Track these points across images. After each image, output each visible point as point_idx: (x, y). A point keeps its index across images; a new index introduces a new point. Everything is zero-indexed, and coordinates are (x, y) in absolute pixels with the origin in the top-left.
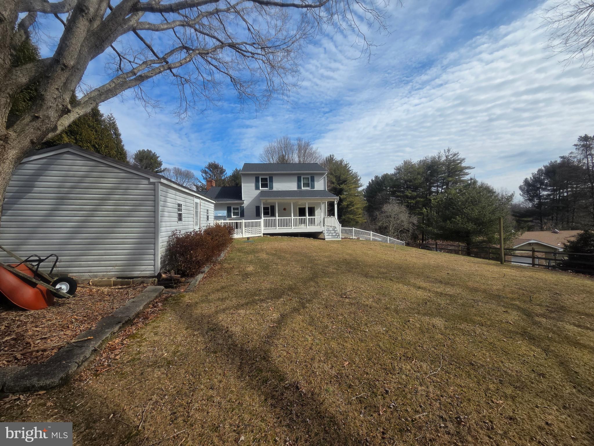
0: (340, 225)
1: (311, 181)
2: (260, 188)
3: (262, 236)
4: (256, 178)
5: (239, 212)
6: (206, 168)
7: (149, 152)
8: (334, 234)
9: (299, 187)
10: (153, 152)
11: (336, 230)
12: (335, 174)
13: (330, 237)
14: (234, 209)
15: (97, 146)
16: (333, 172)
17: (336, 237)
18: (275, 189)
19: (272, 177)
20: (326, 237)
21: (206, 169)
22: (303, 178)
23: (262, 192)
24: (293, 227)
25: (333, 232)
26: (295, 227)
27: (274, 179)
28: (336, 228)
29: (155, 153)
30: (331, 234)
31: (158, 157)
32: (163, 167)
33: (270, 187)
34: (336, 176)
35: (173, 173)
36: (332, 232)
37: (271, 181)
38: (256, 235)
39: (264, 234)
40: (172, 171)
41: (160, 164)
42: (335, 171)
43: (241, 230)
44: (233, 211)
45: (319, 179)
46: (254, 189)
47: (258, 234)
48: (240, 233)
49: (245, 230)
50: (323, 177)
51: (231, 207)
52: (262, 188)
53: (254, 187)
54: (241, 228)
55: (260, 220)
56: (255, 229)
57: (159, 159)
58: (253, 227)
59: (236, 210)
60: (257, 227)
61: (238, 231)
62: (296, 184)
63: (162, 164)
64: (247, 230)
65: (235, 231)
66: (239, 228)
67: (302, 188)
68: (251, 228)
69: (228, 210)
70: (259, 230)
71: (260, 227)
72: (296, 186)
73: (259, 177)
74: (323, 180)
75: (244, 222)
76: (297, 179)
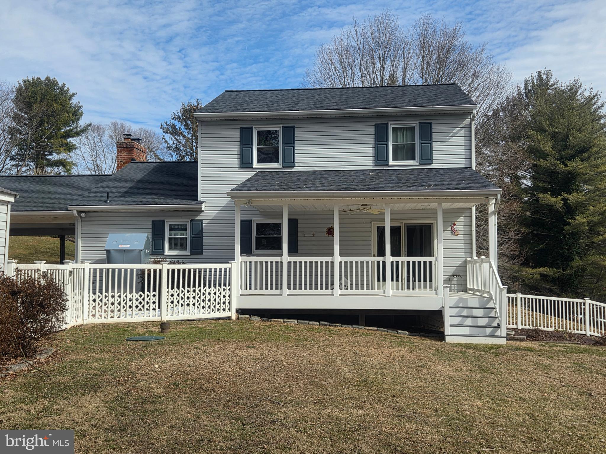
0: (501, 290)
1: (421, 138)
2: (256, 164)
3: (234, 316)
4: (242, 131)
5: (189, 237)
6: (176, 118)
7: (51, 83)
8: (483, 322)
9: (379, 157)
10: (60, 84)
11: (490, 305)
12: (550, 129)
13: (466, 331)
14: (173, 228)
16: (545, 124)
17: (489, 331)
18: (300, 166)
19: (294, 127)
20: (448, 330)
21: (176, 122)
22: (395, 129)
23: (261, 174)
25: (480, 312)
27: (300, 134)
28: (491, 298)
29: (64, 85)
30: (469, 321)
31: (71, 97)
32: (82, 123)
33: (285, 161)
34: (554, 136)
35: (111, 137)
36: (476, 312)
37: (290, 140)
38: (212, 315)
39: (240, 311)
40: (107, 134)
41: (76, 114)
42: (551, 119)
43: (154, 296)
44: (170, 235)
45: (447, 131)
46: (237, 165)
47: (218, 310)
48: (152, 306)
49: (172, 295)
50: (462, 125)
51: (163, 222)
52: (259, 161)
53: (237, 161)
54: (154, 290)
55: (227, 266)
56: (209, 294)
57: (74, 101)
58: (199, 286)
59: (179, 232)
60: (218, 287)
61: (147, 299)
62: (371, 150)
63: (82, 114)
64: (178, 295)
65: (134, 298)
66: (149, 290)
67: (391, 162)
68: (194, 291)
69: (154, 233)
70: (224, 296)
71: (228, 288)
72: (371, 154)
73: (252, 128)
74: (462, 134)
75: (168, 270)
76: (373, 132)
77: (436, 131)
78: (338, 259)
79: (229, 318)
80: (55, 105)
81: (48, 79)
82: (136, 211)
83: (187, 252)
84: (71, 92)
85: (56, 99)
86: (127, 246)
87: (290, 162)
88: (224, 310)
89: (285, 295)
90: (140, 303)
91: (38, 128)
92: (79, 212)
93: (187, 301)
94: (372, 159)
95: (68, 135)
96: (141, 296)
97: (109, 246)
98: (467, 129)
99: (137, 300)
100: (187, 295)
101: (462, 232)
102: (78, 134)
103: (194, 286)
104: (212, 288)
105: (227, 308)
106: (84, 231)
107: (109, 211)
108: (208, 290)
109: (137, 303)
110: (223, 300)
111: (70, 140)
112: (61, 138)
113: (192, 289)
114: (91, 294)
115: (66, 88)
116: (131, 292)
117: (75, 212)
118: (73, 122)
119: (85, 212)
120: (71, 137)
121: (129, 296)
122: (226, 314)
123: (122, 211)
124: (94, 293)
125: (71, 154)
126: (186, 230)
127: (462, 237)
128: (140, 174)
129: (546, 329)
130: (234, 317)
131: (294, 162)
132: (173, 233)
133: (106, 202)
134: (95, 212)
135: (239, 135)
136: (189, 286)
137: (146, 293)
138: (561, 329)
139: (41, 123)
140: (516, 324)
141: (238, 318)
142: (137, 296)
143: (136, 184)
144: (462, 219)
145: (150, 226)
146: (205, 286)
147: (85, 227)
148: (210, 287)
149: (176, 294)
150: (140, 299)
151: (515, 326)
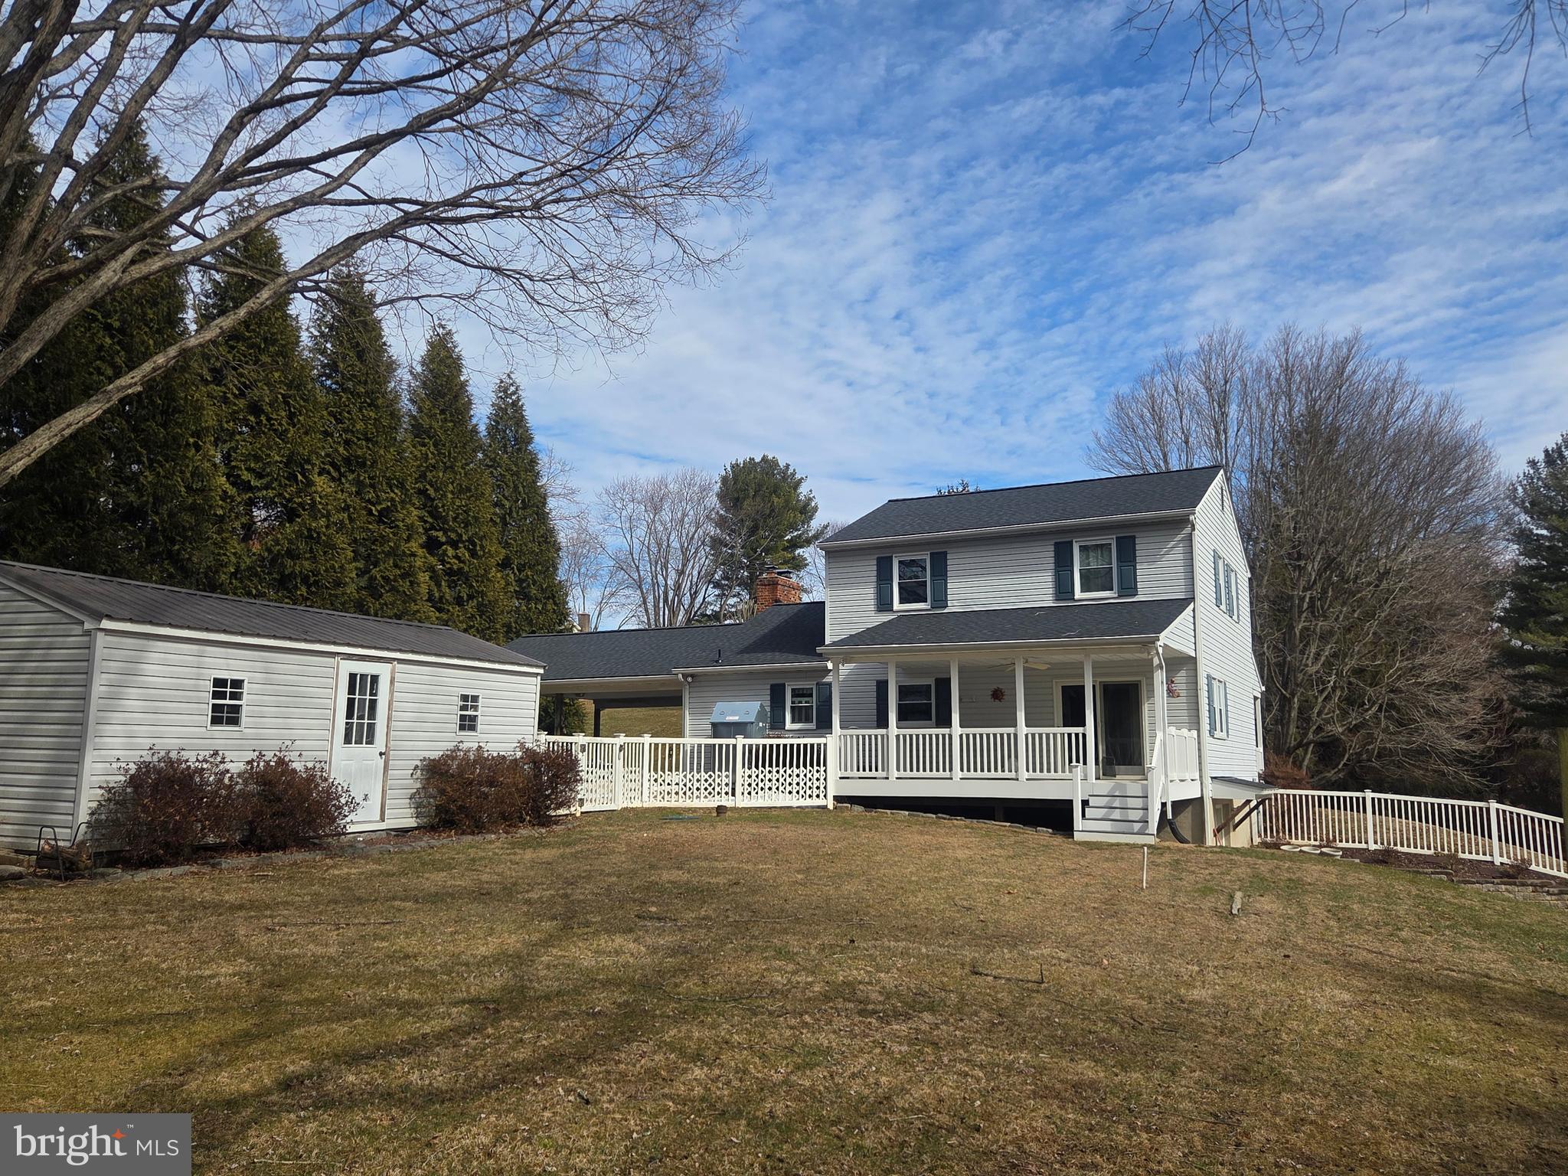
1: (1119, 559)
2: (897, 605)
3: (831, 805)
4: (880, 561)
5: (814, 705)
7: (769, 465)
9: (1063, 589)
10: (783, 465)
13: (1107, 826)
14: (796, 693)
15: (431, 492)
18: (954, 606)
19: (945, 554)
20: (1081, 825)
22: (1083, 549)
23: (904, 619)
24: (958, 774)
26: (966, 774)
27: (953, 562)
31: (799, 483)
32: (815, 523)
33: (934, 600)
37: (940, 572)
38: (805, 803)
39: (837, 799)
41: (807, 510)
43: (727, 776)
44: (793, 703)
45: (1158, 546)
46: (872, 608)
47: (810, 796)
48: (725, 789)
49: (750, 777)
50: (1179, 538)
51: (784, 685)
52: (902, 601)
53: (872, 602)
54: (727, 770)
55: (822, 741)
56: (798, 776)
57: (803, 490)
58: (784, 765)
59: (804, 699)
60: (809, 767)
61: (718, 781)
62: (1050, 579)
63: (815, 509)
64: (757, 776)
65: (703, 779)
66: (720, 770)
67: (1078, 594)
68: (778, 772)
69: (772, 700)
70: (818, 779)
71: (823, 769)
72: (1051, 585)
73: (891, 558)
74: (1180, 550)
75: (744, 746)
76: (1052, 554)
77: (1142, 547)
78: (956, 729)
79: (825, 807)
80: (776, 500)
81: (764, 459)
82: (751, 673)
83: (812, 726)
84: (798, 476)
85: (776, 489)
86: (735, 718)
87: (941, 600)
88: (818, 796)
89: (892, 779)
90: (710, 785)
91: (750, 537)
92: (685, 676)
93: (768, 784)
94: (1051, 591)
95: (795, 544)
96: (710, 776)
97: (716, 718)
98: (1187, 543)
99: (706, 781)
100: (768, 776)
101: (1183, 693)
102: (808, 542)
103: (778, 765)
104: (802, 768)
105: (822, 795)
106: (692, 700)
107: (720, 674)
108: (796, 771)
109: (706, 785)
110: (816, 784)
111: (799, 551)
112: (783, 550)
113: (775, 769)
114: (652, 773)
115: (791, 471)
116: (699, 771)
117: (680, 676)
118: (803, 523)
119: (692, 676)
120: (801, 547)
121: (697, 776)
122: (821, 802)
123: (736, 673)
124: (656, 771)
125: (801, 573)
126: (811, 695)
127: (1184, 700)
128: (775, 620)
129: (1405, 849)
130: (831, 807)
131: (946, 600)
132: (797, 700)
133: (717, 661)
134: (705, 674)
135: (875, 568)
136: (771, 765)
137: (717, 773)
138: (1446, 852)
139: (753, 530)
140: (1366, 843)
141: (835, 808)
142: (707, 776)
143: (764, 636)
144: (1183, 673)
145: (769, 692)
146: (791, 766)
147: (694, 695)
148: (798, 767)
149: (774, 779)
150: (710, 781)
151: (1363, 846)
